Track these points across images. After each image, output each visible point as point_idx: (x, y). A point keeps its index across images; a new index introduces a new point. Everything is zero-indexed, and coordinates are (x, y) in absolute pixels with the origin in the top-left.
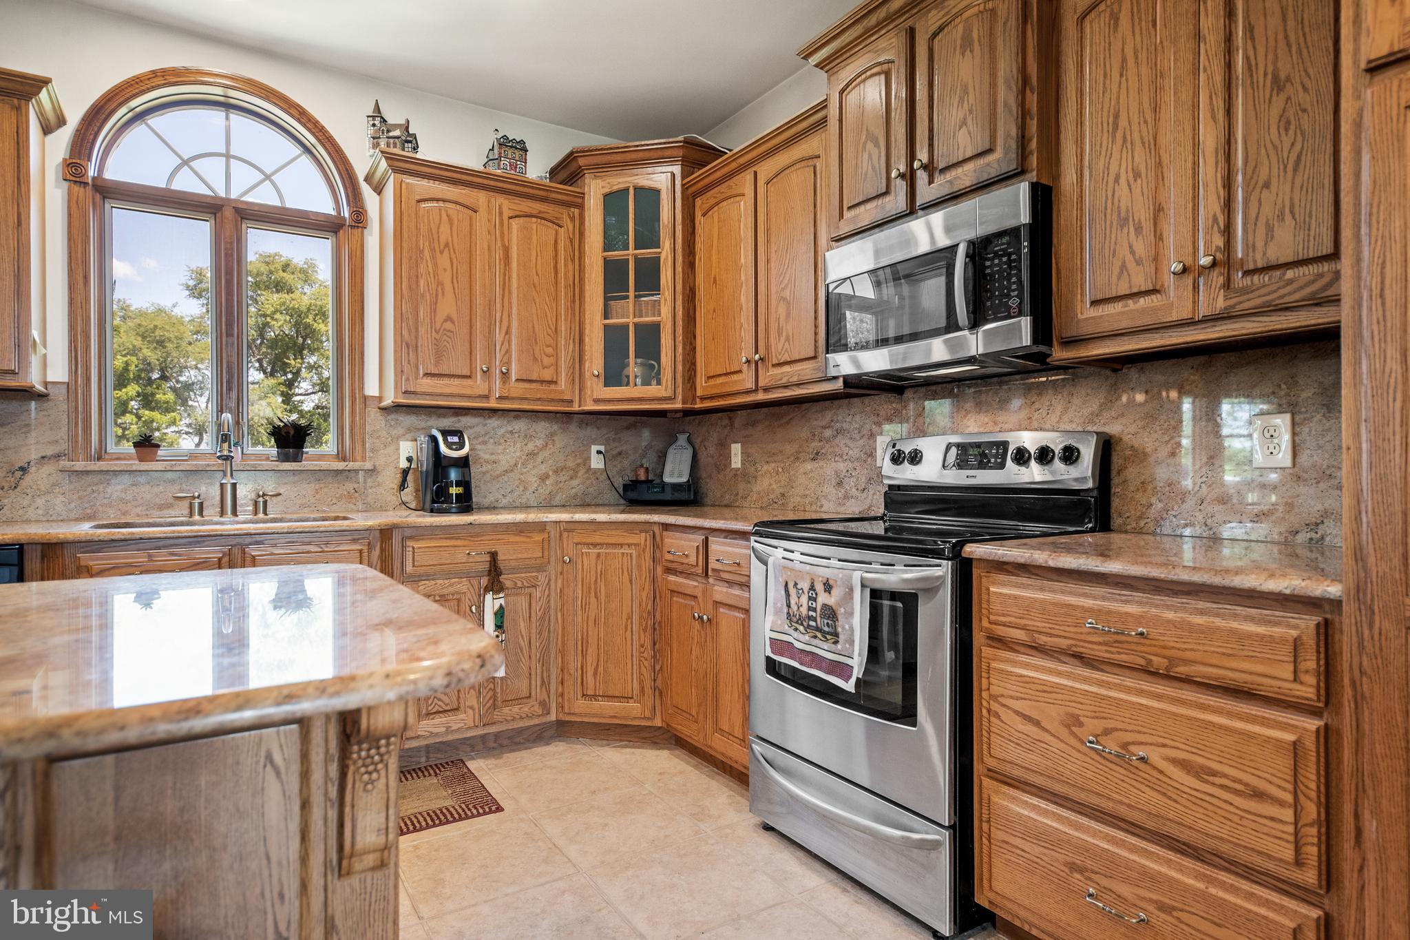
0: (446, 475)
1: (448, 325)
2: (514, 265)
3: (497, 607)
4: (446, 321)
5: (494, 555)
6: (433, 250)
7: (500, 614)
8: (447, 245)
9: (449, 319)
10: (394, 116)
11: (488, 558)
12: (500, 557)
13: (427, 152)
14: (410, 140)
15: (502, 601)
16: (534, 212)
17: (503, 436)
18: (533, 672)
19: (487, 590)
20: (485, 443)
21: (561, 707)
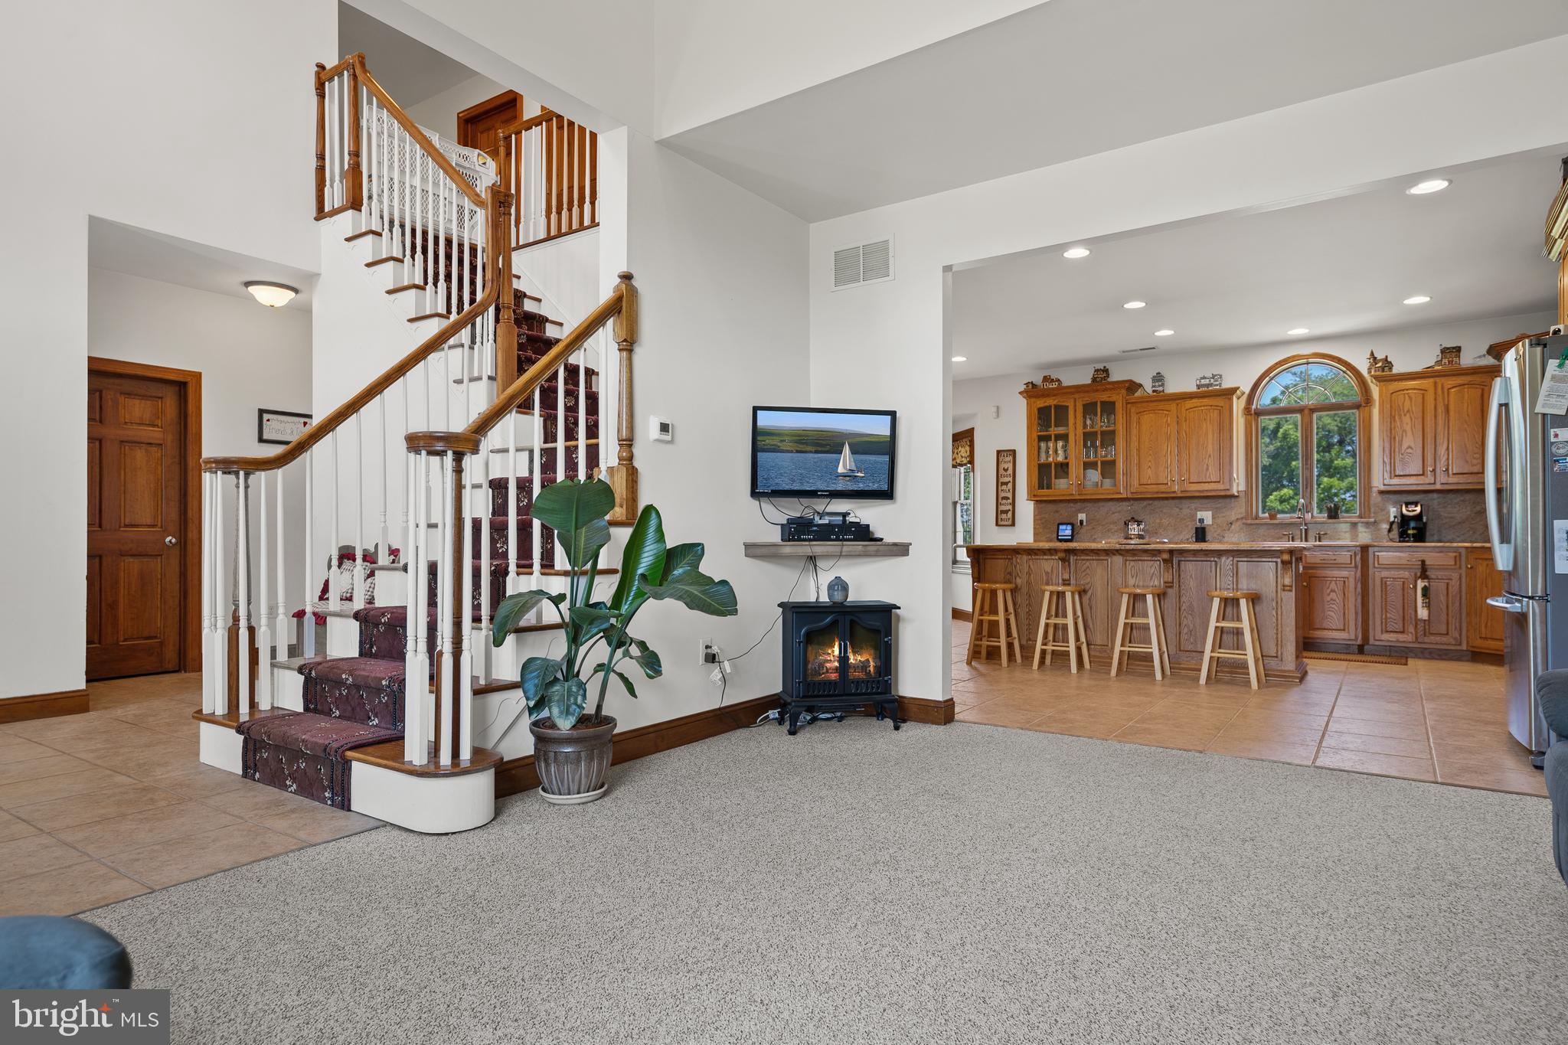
0: (1408, 525)
1: (1409, 450)
2: (1452, 413)
3: (1423, 585)
4: (1407, 448)
5: (1423, 562)
6: (1400, 415)
7: (1425, 590)
8: (1408, 411)
9: (1410, 447)
10: (1380, 356)
11: (1420, 563)
12: (1427, 563)
13: (1397, 369)
14: (1387, 364)
15: (1427, 584)
16: (1466, 382)
17: (1458, 503)
18: (1450, 622)
19: (1419, 578)
20: (1445, 507)
21: (1468, 643)
